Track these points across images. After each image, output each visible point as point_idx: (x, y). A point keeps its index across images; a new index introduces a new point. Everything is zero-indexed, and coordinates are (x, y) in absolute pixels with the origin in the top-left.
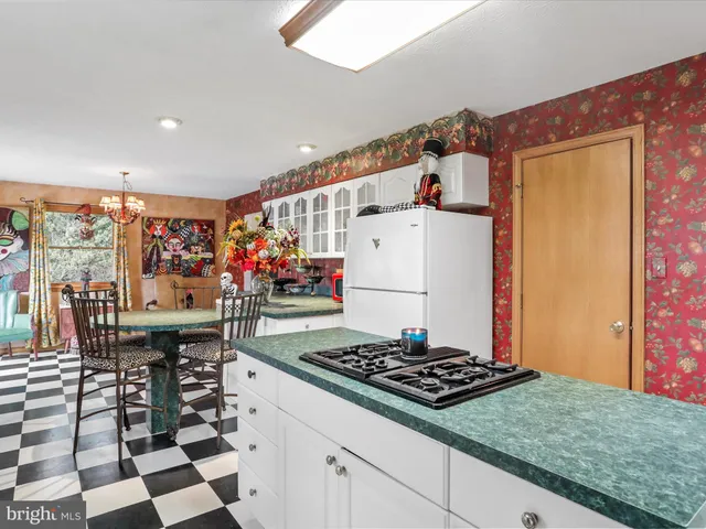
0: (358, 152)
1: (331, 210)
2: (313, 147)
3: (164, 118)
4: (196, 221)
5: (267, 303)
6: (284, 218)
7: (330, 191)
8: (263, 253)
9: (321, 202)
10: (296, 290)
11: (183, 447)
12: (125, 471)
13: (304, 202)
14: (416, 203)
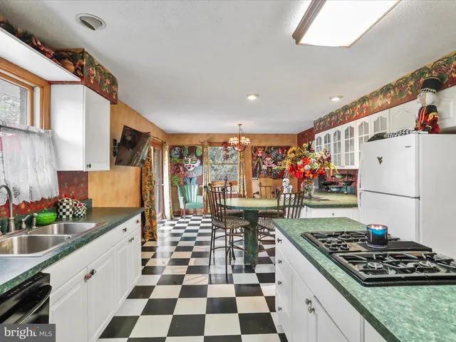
0: (374, 96)
1: (356, 137)
2: (340, 97)
3: (250, 95)
4: (280, 147)
5: (310, 197)
6: (327, 144)
7: (355, 124)
8: (307, 167)
9: (350, 132)
10: (335, 190)
11: (257, 274)
12: (228, 280)
13: (339, 132)
14: (416, 129)
